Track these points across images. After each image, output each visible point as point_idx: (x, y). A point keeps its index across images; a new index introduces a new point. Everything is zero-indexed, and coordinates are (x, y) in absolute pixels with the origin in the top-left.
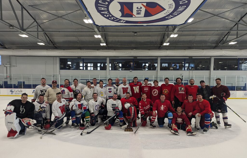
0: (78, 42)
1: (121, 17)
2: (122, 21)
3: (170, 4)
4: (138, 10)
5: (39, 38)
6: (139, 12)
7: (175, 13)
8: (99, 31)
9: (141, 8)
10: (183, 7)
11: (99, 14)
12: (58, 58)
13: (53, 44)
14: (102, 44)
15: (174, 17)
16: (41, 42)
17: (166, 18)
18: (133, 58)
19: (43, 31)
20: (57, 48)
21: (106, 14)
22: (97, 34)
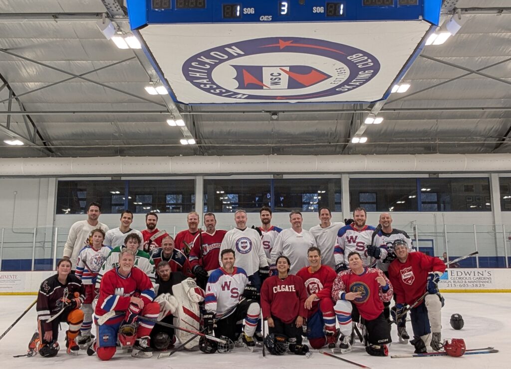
0: (117, 134)
1: (238, 88)
2: (239, 96)
3: (339, 69)
4: (274, 77)
5: (10, 128)
6: (276, 81)
7: (354, 82)
8: (180, 111)
9: (280, 74)
10: (366, 71)
11: (189, 83)
12: (54, 179)
13: (44, 143)
14: (183, 142)
15: (354, 88)
16: (15, 138)
17: (337, 90)
18: (272, 178)
19: (24, 110)
20: (52, 152)
21: (205, 84)
22: (175, 118)
